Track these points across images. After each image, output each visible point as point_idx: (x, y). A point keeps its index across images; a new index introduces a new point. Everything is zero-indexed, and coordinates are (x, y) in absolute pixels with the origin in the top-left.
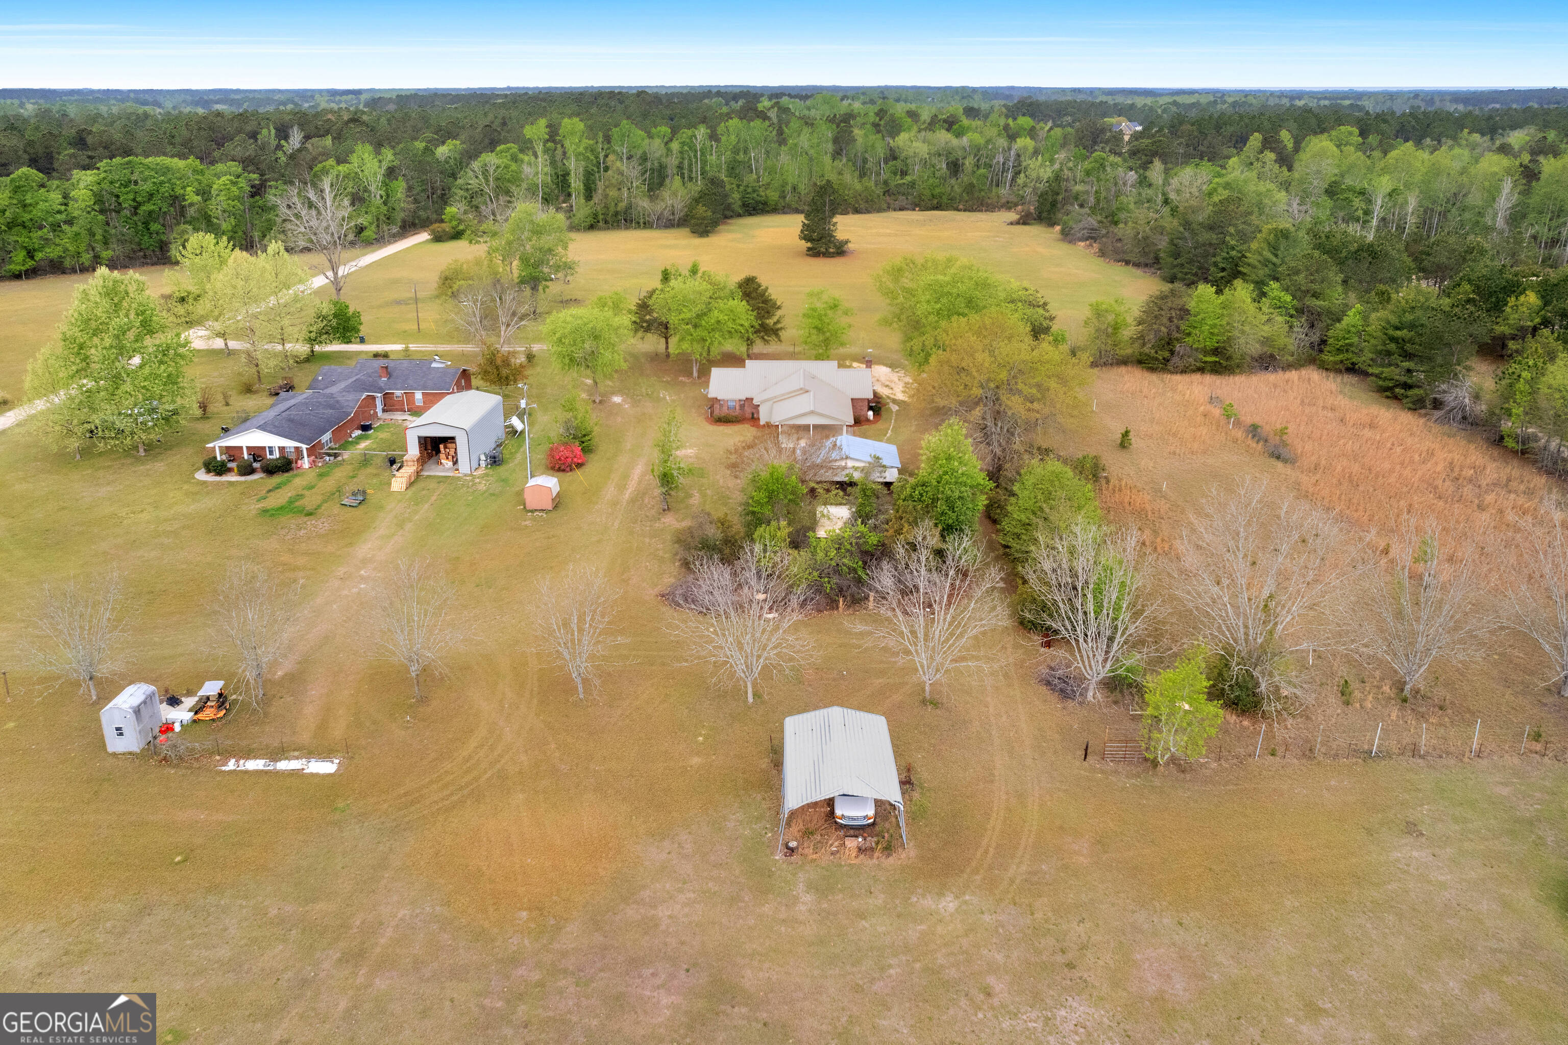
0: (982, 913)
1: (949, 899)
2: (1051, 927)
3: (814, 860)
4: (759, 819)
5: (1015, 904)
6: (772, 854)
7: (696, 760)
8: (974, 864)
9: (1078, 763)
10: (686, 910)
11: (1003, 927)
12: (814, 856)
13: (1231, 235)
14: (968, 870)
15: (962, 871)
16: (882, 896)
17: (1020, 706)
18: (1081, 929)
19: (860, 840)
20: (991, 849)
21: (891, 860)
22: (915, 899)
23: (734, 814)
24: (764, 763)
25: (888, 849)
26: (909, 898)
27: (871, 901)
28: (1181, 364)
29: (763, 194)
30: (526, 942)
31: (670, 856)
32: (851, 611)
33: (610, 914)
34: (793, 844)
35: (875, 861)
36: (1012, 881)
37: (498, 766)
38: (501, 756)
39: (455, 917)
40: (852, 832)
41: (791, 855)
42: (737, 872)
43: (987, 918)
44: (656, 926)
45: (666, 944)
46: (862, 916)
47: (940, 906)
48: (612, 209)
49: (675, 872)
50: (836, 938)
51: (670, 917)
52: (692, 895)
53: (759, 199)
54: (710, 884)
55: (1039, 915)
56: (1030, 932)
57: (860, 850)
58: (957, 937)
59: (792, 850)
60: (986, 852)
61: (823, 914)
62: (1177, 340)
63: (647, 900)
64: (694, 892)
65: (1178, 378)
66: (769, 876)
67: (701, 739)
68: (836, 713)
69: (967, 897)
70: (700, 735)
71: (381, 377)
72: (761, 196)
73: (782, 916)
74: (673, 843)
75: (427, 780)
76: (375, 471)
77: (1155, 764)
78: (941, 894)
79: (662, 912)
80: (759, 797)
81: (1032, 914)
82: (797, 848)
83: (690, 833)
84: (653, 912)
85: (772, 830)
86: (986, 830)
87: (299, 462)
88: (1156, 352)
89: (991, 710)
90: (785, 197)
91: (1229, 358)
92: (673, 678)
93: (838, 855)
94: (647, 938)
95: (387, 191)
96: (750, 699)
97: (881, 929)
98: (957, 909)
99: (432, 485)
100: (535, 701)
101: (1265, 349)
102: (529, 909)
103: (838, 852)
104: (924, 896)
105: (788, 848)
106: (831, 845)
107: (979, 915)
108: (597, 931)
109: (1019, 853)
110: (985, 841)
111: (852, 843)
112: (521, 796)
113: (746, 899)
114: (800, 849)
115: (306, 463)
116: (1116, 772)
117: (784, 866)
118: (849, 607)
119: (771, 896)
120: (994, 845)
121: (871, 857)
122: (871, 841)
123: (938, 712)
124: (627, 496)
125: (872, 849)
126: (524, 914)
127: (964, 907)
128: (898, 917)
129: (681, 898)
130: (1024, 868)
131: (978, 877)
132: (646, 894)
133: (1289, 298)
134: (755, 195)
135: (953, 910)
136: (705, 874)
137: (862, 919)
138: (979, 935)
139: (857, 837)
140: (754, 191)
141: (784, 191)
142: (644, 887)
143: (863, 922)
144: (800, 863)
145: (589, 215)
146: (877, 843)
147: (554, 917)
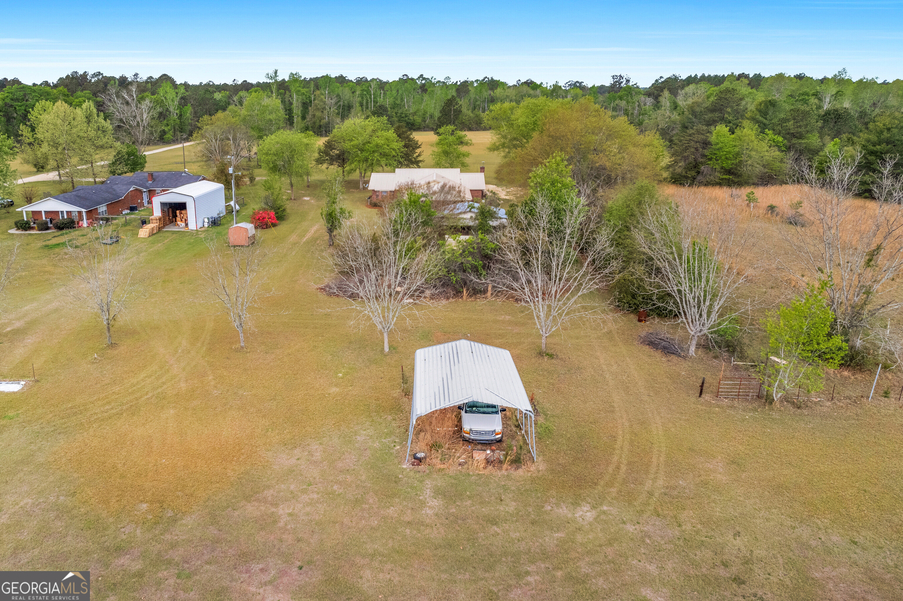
0: (624, 523)
1: (585, 509)
2: (704, 539)
3: (440, 470)
4: (390, 434)
5: (658, 515)
6: (400, 463)
7: (334, 390)
8: (607, 478)
9: (693, 399)
10: (308, 509)
11: (649, 537)
12: (442, 466)
13: (729, 113)
14: (602, 483)
15: (596, 484)
16: (514, 504)
17: (628, 359)
18: (738, 542)
19: (488, 452)
20: (622, 466)
21: (520, 472)
22: (549, 508)
23: (365, 430)
24: (397, 393)
25: (517, 462)
26: (543, 507)
27: (502, 509)
28: (704, 180)
29: (412, 118)
30: (138, 531)
31: (299, 462)
32: (473, 299)
33: (230, 509)
34: (421, 455)
35: (504, 472)
36: (650, 494)
37: (160, 390)
38: (164, 383)
39: (75, 506)
40: (479, 447)
41: (418, 465)
42: (363, 478)
43: (630, 528)
44: (275, 522)
45: (281, 540)
46: (494, 522)
47: (577, 515)
48: (317, 124)
49: (301, 475)
50: (465, 542)
51: (290, 515)
52: (315, 496)
53: (409, 121)
54: (335, 487)
55: (687, 527)
56: (681, 543)
57: (488, 462)
58: (601, 546)
59: (420, 460)
60: (618, 468)
61: (451, 518)
62: (702, 163)
63: (270, 499)
64: (318, 493)
65: (702, 189)
66: (396, 482)
67: (340, 375)
68: (464, 344)
69: (605, 508)
70: (340, 372)
71: (148, 181)
72: (411, 120)
73: (408, 518)
74: (303, 451)
75: (95, 398)
76: (131, 228)
77: (769, 400)
78: (576, 504)
79: (283, 511)
80: (390, 418)
81: (680, 526)
82: (425, 458)
83: (321, 444)
84: (274, 510)
85: (400, 444)
86: (614, 449)
87: (81, 222)
88: (686, 173)
89: (602, 361)
90: (425, 121)
91: (740, 176)
92: (323, 336)
93: (466, 466)
94: (263, 533)
95: (181, 112)
96: (387, 349)
97: (514, 535)
98: (595, 519)
99: (167, 234)
100: (204, 348)
101: (766, 170)
102: (151, 502)
103: (466, 463)
104: (558, 505)
105: (415, 458)
106: (459, 457)
107: (621, 526)
108: (212, 524)
109: (653, 470)
110: (615, 458)
111: (480, 456)
112: (172, 411)
113: (371, 501)
114: (428, 459)
115: (85, 223)
116: (732, 407)
117: (412, 474)
118: (471, 296)
119: (397, 500)
120: (625, 462)
121: (500, 468)
122: (499, 454)
123: (554, 361)
124: (304, 240)
125: (501, 462)
126: (145, 506)
127: (603, 517)
128: (532, 523)
129: (305, 498)
130: (660, 482)
131: (614, 490)
132: (269, 493)
133: (780, 139)
134: (407, 119)
135: (591, 519)
136: (331, 478)
137: (493, 525)
138: (624, 545)
139: (485, 450)
140: (406, 116)
141: (425, 118)
142: (268, 487)
143: (495, 528)
144: (428, 471)
145: (303, 128)
146: (506, 455)
147: (173, 510)
